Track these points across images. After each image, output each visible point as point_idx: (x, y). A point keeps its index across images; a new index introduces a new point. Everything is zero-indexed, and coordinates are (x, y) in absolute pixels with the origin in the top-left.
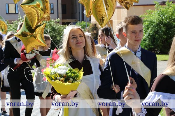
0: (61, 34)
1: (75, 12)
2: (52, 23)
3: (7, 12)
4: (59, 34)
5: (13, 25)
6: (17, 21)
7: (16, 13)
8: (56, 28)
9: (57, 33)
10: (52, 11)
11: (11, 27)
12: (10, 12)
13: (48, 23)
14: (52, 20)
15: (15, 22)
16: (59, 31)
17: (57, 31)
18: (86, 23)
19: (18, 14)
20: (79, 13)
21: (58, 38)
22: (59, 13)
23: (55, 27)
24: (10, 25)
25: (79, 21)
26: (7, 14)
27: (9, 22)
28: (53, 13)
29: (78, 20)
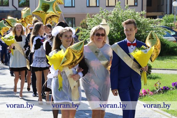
0: (146, 28)
1: (162, 4)
2: (136, 16)
3: (88, 5)
4: (144, 28)
5: (94, 18)
6: (98, 14)
7: (96, 6)
8: (141, 22)
9: (142, 27)
10: (136, 3)
11: (92, 21)
12: (90, 5)
13: (132, 17)
14: (137, 13)
15: (96, 15)
16: (144, 25)
17: (142, 25)
18: (174, 16)
19: (99, 6)
20: (167, 5)
21: (143, 33)
22: (143, 5)
23: (139, 20)
24: (91, 19)
25: (167, 14)
26: (87, 7)
27: (89, 16)
28: (137, 6)
29: (165, 13)
